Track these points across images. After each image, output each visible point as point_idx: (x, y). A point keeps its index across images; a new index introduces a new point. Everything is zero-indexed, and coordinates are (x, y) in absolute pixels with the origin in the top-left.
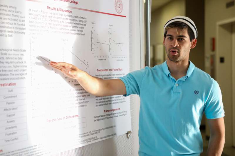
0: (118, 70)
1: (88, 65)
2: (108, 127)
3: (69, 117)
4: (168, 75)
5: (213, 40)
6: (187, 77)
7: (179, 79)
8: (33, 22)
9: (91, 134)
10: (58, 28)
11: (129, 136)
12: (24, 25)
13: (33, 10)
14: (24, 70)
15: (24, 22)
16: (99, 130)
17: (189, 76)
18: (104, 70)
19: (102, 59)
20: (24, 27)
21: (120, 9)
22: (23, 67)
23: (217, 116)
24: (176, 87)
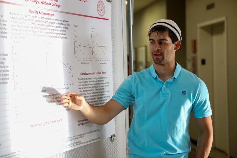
0: (101, 73)
1: (71, 69)
2: (92, 131)
3: (53, 121)
4: (156, 78)
5: (195, 43)
6: (175, 78)
7: (167, 81)
8: (15, 25)
9: (75, 138)
10: (40, 32)
11: (114, 140)
12: (6, 29)
13: (14, 14)
14: (6, 75)
15: (6, 26)
16: (84, 134)
17: (176, 78)
18: (87, 74)
19: (85, 62)
20: (5, 31)
21: (102, 12)
22: (5, 72)
23: (205, 114)
24: (165, 88)
